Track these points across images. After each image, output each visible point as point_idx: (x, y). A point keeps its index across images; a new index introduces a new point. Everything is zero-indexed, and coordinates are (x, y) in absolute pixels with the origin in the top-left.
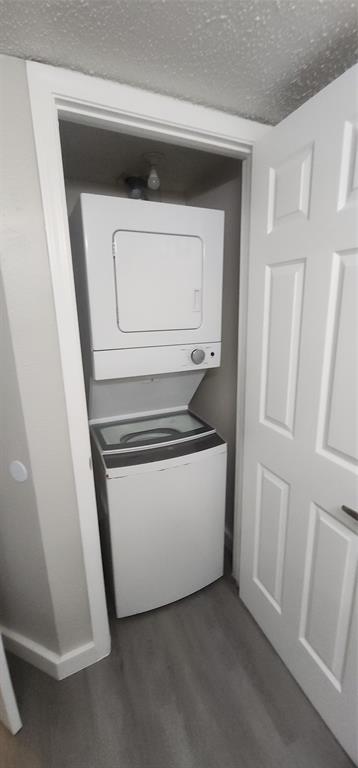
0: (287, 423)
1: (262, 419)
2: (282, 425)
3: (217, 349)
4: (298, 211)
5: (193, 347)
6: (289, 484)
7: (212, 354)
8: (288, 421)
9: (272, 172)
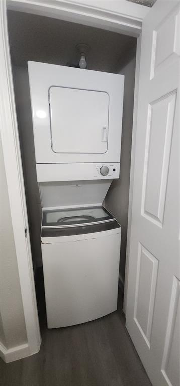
0: (159, 217)
1: (142, 213)
2: (156, 217)
3: (117, 167)
4: (173, 53)
5: (100, 165)
6: (159, 261)
7: (114, 170)
8: (160, 215)
9: (155, 33)
